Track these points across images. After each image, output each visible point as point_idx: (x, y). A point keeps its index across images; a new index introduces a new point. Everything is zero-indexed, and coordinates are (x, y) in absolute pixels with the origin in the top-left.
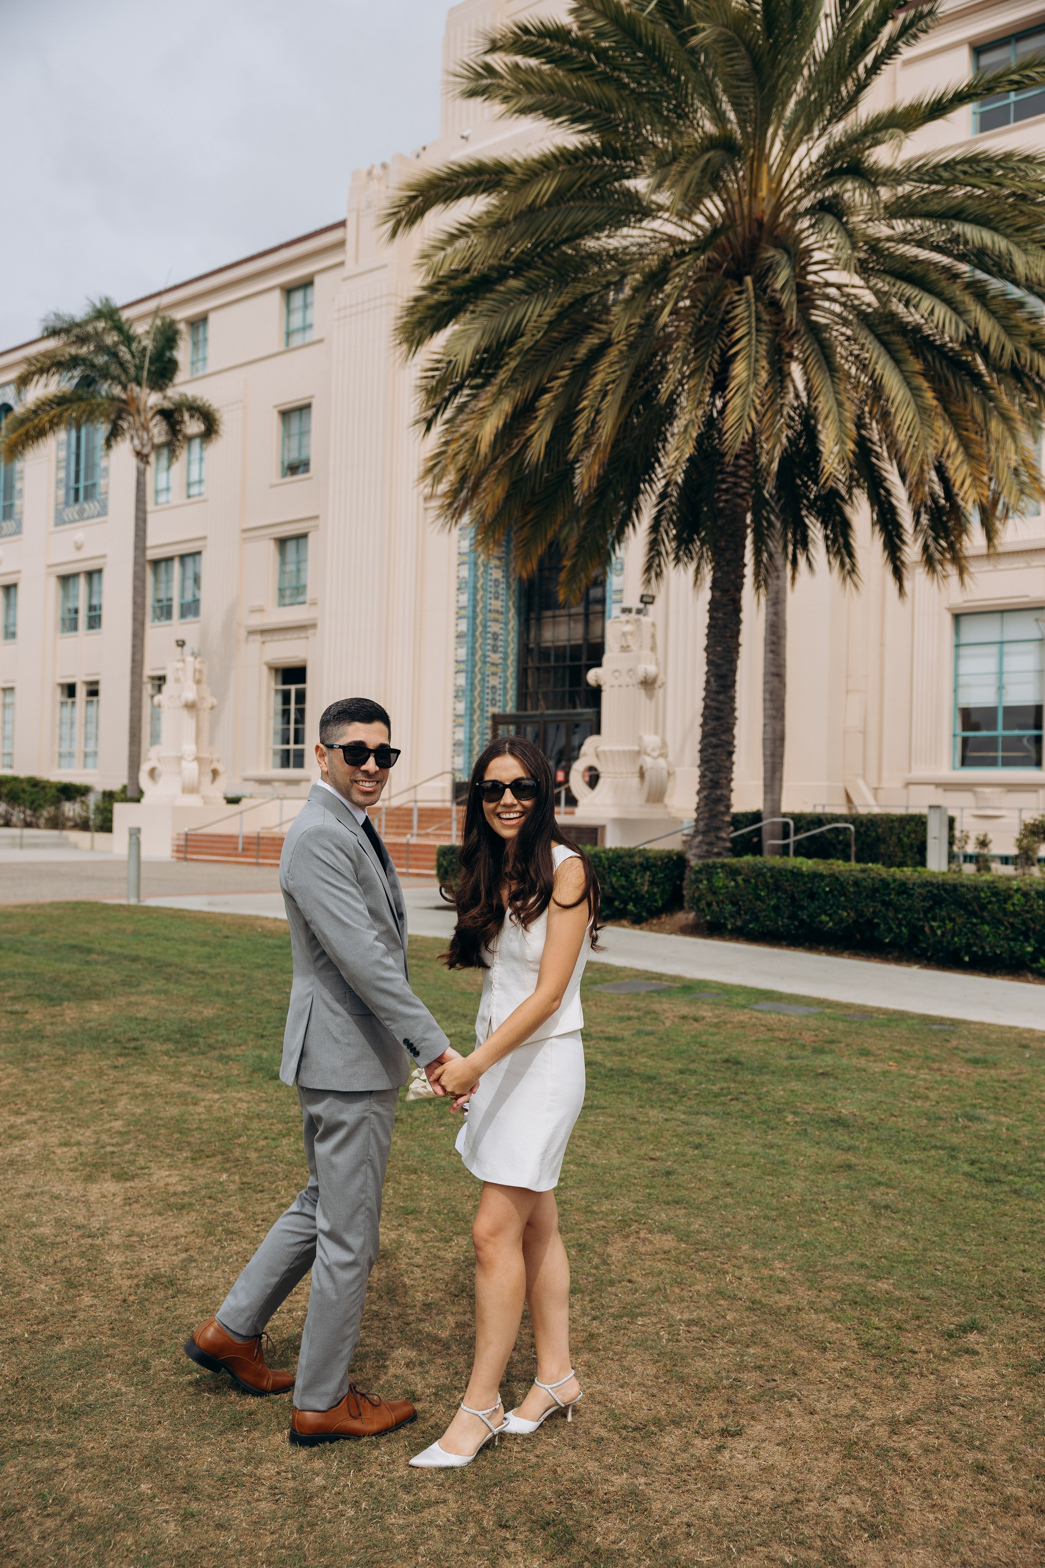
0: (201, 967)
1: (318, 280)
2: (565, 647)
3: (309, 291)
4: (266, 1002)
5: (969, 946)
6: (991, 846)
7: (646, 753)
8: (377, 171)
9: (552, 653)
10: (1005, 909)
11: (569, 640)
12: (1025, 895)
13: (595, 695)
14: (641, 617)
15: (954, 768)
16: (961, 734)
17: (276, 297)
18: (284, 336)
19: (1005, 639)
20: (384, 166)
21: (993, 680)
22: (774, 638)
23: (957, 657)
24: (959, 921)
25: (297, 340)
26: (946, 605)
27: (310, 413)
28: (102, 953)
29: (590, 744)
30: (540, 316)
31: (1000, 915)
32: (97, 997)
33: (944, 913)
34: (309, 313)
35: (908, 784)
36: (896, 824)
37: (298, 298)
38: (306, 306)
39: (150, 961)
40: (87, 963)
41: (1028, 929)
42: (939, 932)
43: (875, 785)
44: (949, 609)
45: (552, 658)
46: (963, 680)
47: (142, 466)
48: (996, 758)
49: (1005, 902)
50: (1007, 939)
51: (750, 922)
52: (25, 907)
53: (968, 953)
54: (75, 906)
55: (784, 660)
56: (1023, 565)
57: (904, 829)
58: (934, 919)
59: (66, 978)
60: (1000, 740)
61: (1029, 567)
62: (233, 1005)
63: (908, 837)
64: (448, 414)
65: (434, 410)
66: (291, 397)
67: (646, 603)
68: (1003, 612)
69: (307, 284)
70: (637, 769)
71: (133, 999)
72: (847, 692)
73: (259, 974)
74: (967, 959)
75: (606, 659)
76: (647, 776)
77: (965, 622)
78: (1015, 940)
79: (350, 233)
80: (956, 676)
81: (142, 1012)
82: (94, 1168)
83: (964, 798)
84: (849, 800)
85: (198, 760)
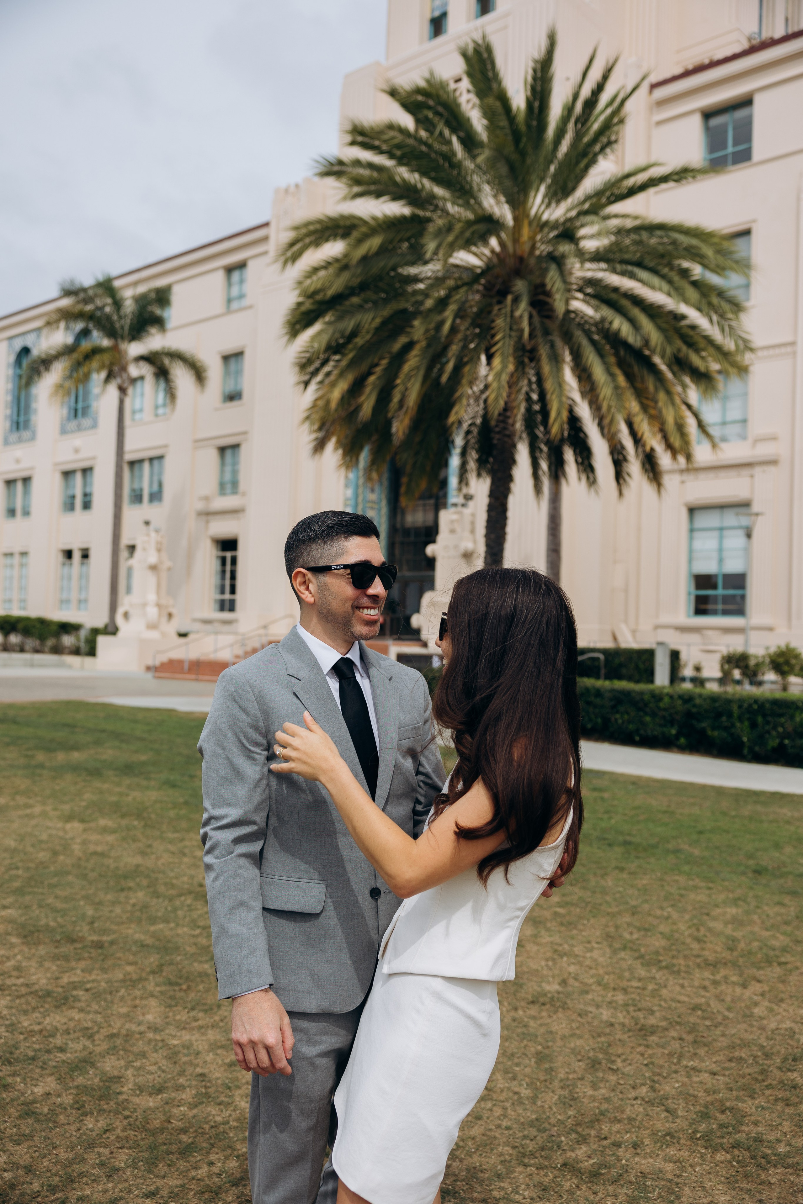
0: (143, 736)
1: (250, 263)
2: (421, 527)
5: (638, 730)
6: (703, 670)
8: (293, 188)
9: (412, 531)
11: (424, 523)
13: (432, 562)
15: (689, 616)
16: (694, 592)
20: (297, 185)
21: (715, 555)
22: (553, 526)
23: (691, 539)
24: (632, 714)
25: (235, 305)
27: (243, 358)
28: (83, 728)
29: (428, 597)
30: (371, 323)
31: (656, 710)
32: (78, 749)
33: (622, 709)
35: (657, 627)
36: (634, 656)
37: (236, 275)
38: (242, 281)
39: (112, 732)
40: (73, 733)
41: (673, 719)
42: (620, 721)
43: (634, 628)
45: (412, 535)
46: (695, 554)
48: (716, 609)
50: (661, 726)
55: (560, 540)
56: (735, 474)
57: (639, 658)
59: (59, 740)
61: (739, 476)
62: (159, 754)
66: (230, 347)
67: (467, 500)
68: (722, 507)
69: (242, 266)
71: (99, 750)
72: (615, 562)
74: (638, 738)
75: (439, 538)
78: (665, 726)
79: (273, 230)
80: (691, 551)
81: (104, 757)
82: (69, 818)
83: (694, 638)
84: (615, 638)
85: (159, 606)
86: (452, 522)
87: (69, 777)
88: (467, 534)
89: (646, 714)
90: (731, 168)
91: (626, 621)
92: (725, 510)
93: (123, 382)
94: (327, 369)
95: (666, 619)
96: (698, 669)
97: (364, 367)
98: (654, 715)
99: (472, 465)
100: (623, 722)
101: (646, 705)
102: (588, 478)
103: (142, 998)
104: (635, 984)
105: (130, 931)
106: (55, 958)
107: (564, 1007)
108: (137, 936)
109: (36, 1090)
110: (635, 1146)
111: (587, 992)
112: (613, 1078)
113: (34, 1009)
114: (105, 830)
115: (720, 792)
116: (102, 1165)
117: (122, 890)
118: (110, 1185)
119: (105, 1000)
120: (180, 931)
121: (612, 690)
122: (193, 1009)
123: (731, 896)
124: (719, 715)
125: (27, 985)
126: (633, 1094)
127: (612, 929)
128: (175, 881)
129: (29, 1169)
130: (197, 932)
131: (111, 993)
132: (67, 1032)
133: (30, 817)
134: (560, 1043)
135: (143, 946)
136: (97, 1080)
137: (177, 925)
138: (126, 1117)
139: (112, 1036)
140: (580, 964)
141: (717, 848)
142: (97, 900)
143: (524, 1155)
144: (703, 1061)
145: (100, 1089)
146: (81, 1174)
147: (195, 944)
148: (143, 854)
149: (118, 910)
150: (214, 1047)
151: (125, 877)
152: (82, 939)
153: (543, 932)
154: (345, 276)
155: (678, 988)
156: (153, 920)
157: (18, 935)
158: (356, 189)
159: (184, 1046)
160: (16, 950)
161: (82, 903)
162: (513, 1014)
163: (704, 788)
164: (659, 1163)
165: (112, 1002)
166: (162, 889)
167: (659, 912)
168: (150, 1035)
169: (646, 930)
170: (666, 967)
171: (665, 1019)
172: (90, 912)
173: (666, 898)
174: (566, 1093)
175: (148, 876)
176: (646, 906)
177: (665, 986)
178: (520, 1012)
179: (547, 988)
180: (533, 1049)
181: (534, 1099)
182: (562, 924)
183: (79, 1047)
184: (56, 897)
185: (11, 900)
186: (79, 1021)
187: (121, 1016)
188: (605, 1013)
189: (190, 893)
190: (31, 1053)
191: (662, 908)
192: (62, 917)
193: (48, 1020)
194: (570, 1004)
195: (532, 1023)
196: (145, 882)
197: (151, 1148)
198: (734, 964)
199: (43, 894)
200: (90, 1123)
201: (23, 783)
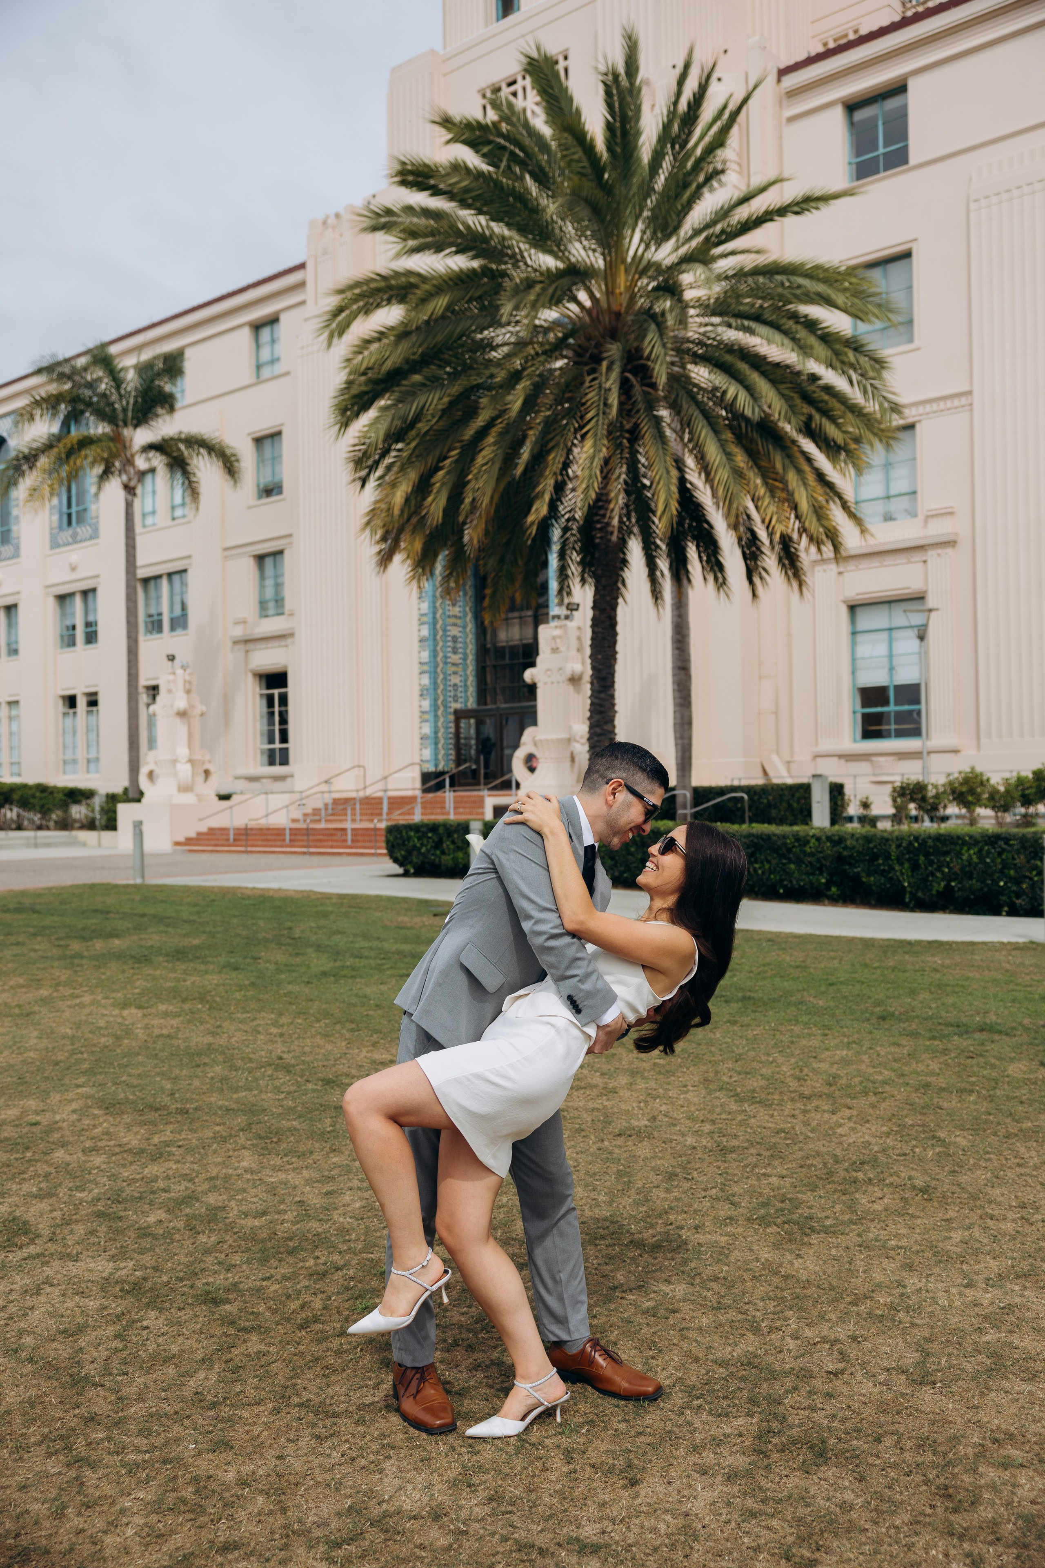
0: (191, 918)
1: (283, 317)
2: (517, 646)
3: (275, 326)
4: (238, 935)
5: (781, 881)
6: (873, 807)
7: (575, 741)
8: (332, 220)
9: (507, 651)
10: (804, 852)
11: (521, 640)
12: (818, 839)
13: (532, 689)
14: (567, 622)
15: (855, 741)
16: (860, 710)
17: (246, 334)
18: (254, 369)
19: (894, 625)
20: (337, 216)
21: (885, 662)
22: (679, 637)
23: (854, 644)
24: (774, 862)
25: (266, 372)
26: (842, 598)
27: (280, 439)
28: (118, 913)
29: (529, 734)
30: (437, 404)
31: (802, 856)
32: (117, 936)
33: (762, 857)
34: (277, 347)
35: (817, 756)
36: (786, 793)
37: (265, 333)
38: (273, 341)
39: (154, 916)
40: (107, 919)
41: (822, 866)
42: (760, 872)
43: (788, 759)
44: (844, 602)
45: (507, 656)
46: (859, 663)
47: (130, 497)
48: (889, 730)
49: (805, 845)
50: (808, 874)
51: (624, 872)
52: (50, 889)
53: (782, 886)
54: (92, 886)
55: (689, 655)
56: (905, 561)
57: (793, 796)
58: (756, 862)
59: (93, 927)
60: (892, 715)
61: (909, 562)
62: (213, 937)
63: (798, 802)
64: (379, 472)
65: (367, 470)
66: (264, 426)
67: (572, 610)
68: (889, 602)
69: (273, 320)
70: (569, 755)
71: (142, 936)
72: (760, 678)
73: (235, 921)
74: (781, 891)
75: (539, 660)
76: (577, 759)
77: (859, 612)
78: (813, 874)
79: (308, 274)
80: (854, 659)
81: (150, 943)
82: (125, 1005)
83: (863, 767)
84: (765, 773)
85: (191, 761)
86: (554, 638)
87: (114, 965)
88: (573, 653)
89: (790, 861)
90: (882, 175)
91: (778, 752)
92: (893, 605)
93: (130, 479)
94: (388, 460)
95: (827, 745)
96: (866, 805)
97: (431, 460)
98: (799, 862)
99: (574, 569)
100: (763, 873)
101: (789, 851)
102: (716, 579)
103: (235, 1150)
104: (724, 1116)
105: (212, 1099)
106: (143, 1124)
107: (650, 1137)
108: (220, 1103)
109: (148, 1219)
110: (697, 1228)
111: (675, 1125)
112: (686, 1185)
113: (131, 1163)
114: (166, 1015)
115: (868, 944)
116: (220, 1263)
117: (198, 1066)
118: (230, 1275)
119: (199, 1153)
120: (263, 1096)
121: (750, 835)
122: (286, 1155)
123: (846, 1040)
124: (875, 857)
125: (120, 1145)
126: (704, 1194)
127: (711, 1075)
128: (252, 1056)
129: (156, 1269)
130: (282, 1096)
131: (203, 1148)
132: (168, 1178)
133: (82, 1006)
134: (641, 1163)
135: (228, 1110)
136: (203, 1210)
137: (261, 1092)
138: (235, 1233)
139: (211, 1179)
140: (673, 1104)
141: (845, 997)
142: (173, 1075)
143: (596, 1239)
144: (776, 1168)
145: (207, 1216)
146: (203, 1270)
147: (282, 1106)
148: (214, 1034)
149: (196, 1083)
150: (309, 1182)
151: (199, 1054)
152: (166, 1107)
153: (639, 1080)
154: (404, 347)
155: (767, 1117)
156: (235, 1089)
157: (100, 1108)
158: (411, 243)
159: (281, 1183)
160: (101, 1120)
161: (158, 1079)
162: (599, 1145)
163: (851, 940)
164: (716, 1237)
165: (207, 1155)
166: (240, 1063)
167: (764, 1058)
168: (249, 1176)
169: (747, 1073)
170: (760, 1102)
171: (748, 1141)
172: (169, 1086)
173: (776, 1046)
174: (641, 1197)
175: (222, 1053)
176: (752, 1054)
177: (755, 1117)
178: (606, 1143)
179: (635, 1123)
180: (615, 1170)
181: (610, 1203)
182: (660, 1073)
183: (183, 1187)
184: (130, 1075)
185: (82, 1080)
186: (177, 1169)
187: (216, 1165)
188: (689, 1140)
189: (270, 1065)
190: (138, 1195)
191: (768, 1055)
192: (140, 1091)
193: (146, 1171)
194: (656, 1134)
195: (617, 1151)
196: (221, 1058)
197: (261, 1251)
198: (828, 1096)
199: (114, 1073)
200: (203, 1238)
201: (65, 975)
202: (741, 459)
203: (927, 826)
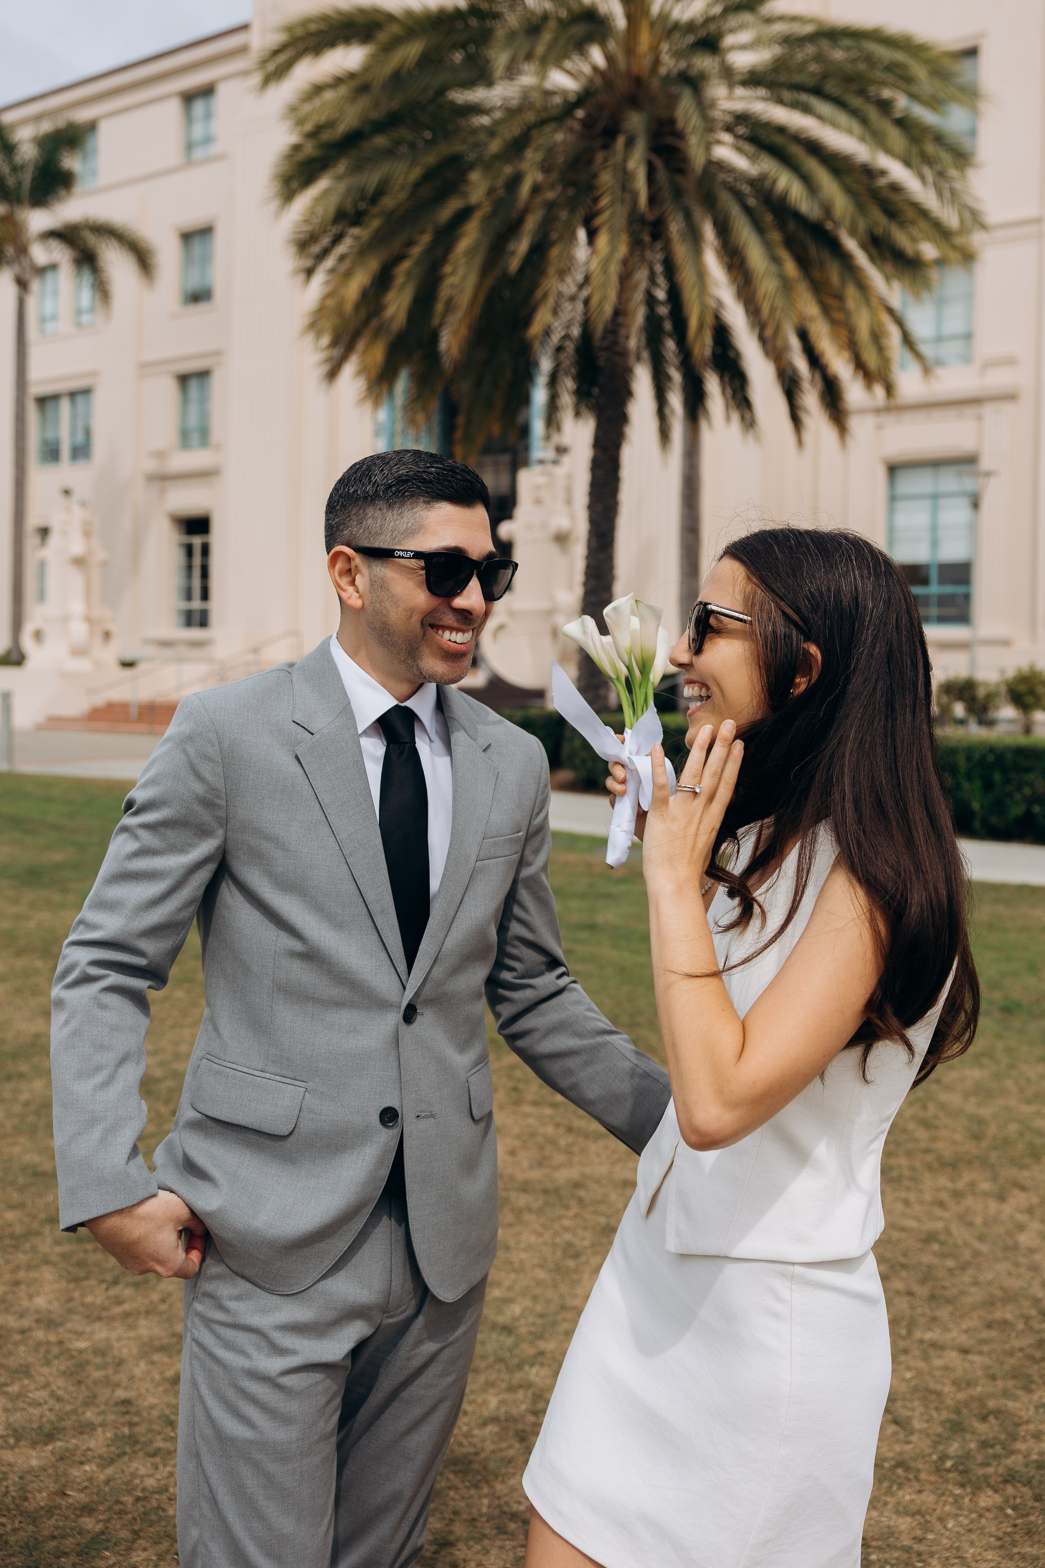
1: (220, 88)
3: (210, 99)
7: (559, 611)
14: (555, 468)
17: (175, 105)
18: (184, 149)
19: (940, 491)
21: (927, 534)
22: (689, 493)
23: (891, 511)
25: (198, 153)
26: (882, 456)
27: (212, 237)
34: (211, 123)
37: (199, 107)
38: (207, 116)
44: (884, 461)
47: (22, 294)
55: (700, 511)
60: (934, 597)
64: (330, 264)
65: (314, 258)
66: (192, 220)
68: (937, 464)
69: (208, 90)
70: (550, 628)
75: (517, 512)
77: (900, 474)
79: (255, 38)
85: (89, 620)
86: (536, 486)
88: (560, 506)
92: (941, 468)
93: (23, 274)
94: (340, 249)
97: (393, 247)
99: (567, 400)
102: (742, 418)
202: (791, 267)
203: (975, 732)
